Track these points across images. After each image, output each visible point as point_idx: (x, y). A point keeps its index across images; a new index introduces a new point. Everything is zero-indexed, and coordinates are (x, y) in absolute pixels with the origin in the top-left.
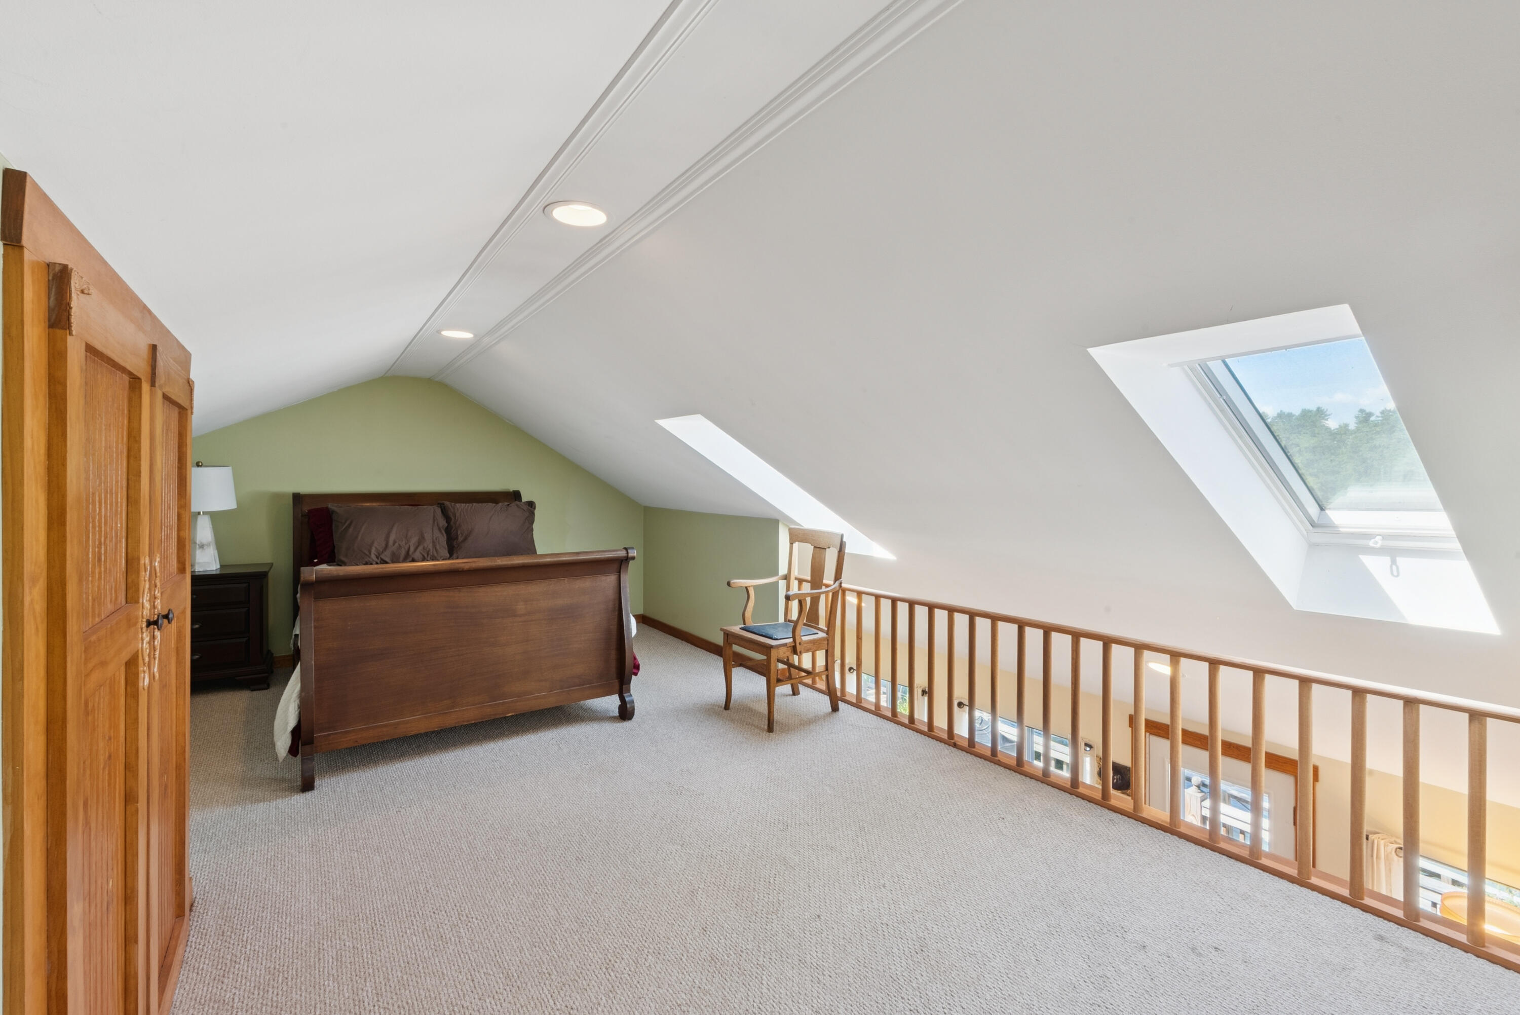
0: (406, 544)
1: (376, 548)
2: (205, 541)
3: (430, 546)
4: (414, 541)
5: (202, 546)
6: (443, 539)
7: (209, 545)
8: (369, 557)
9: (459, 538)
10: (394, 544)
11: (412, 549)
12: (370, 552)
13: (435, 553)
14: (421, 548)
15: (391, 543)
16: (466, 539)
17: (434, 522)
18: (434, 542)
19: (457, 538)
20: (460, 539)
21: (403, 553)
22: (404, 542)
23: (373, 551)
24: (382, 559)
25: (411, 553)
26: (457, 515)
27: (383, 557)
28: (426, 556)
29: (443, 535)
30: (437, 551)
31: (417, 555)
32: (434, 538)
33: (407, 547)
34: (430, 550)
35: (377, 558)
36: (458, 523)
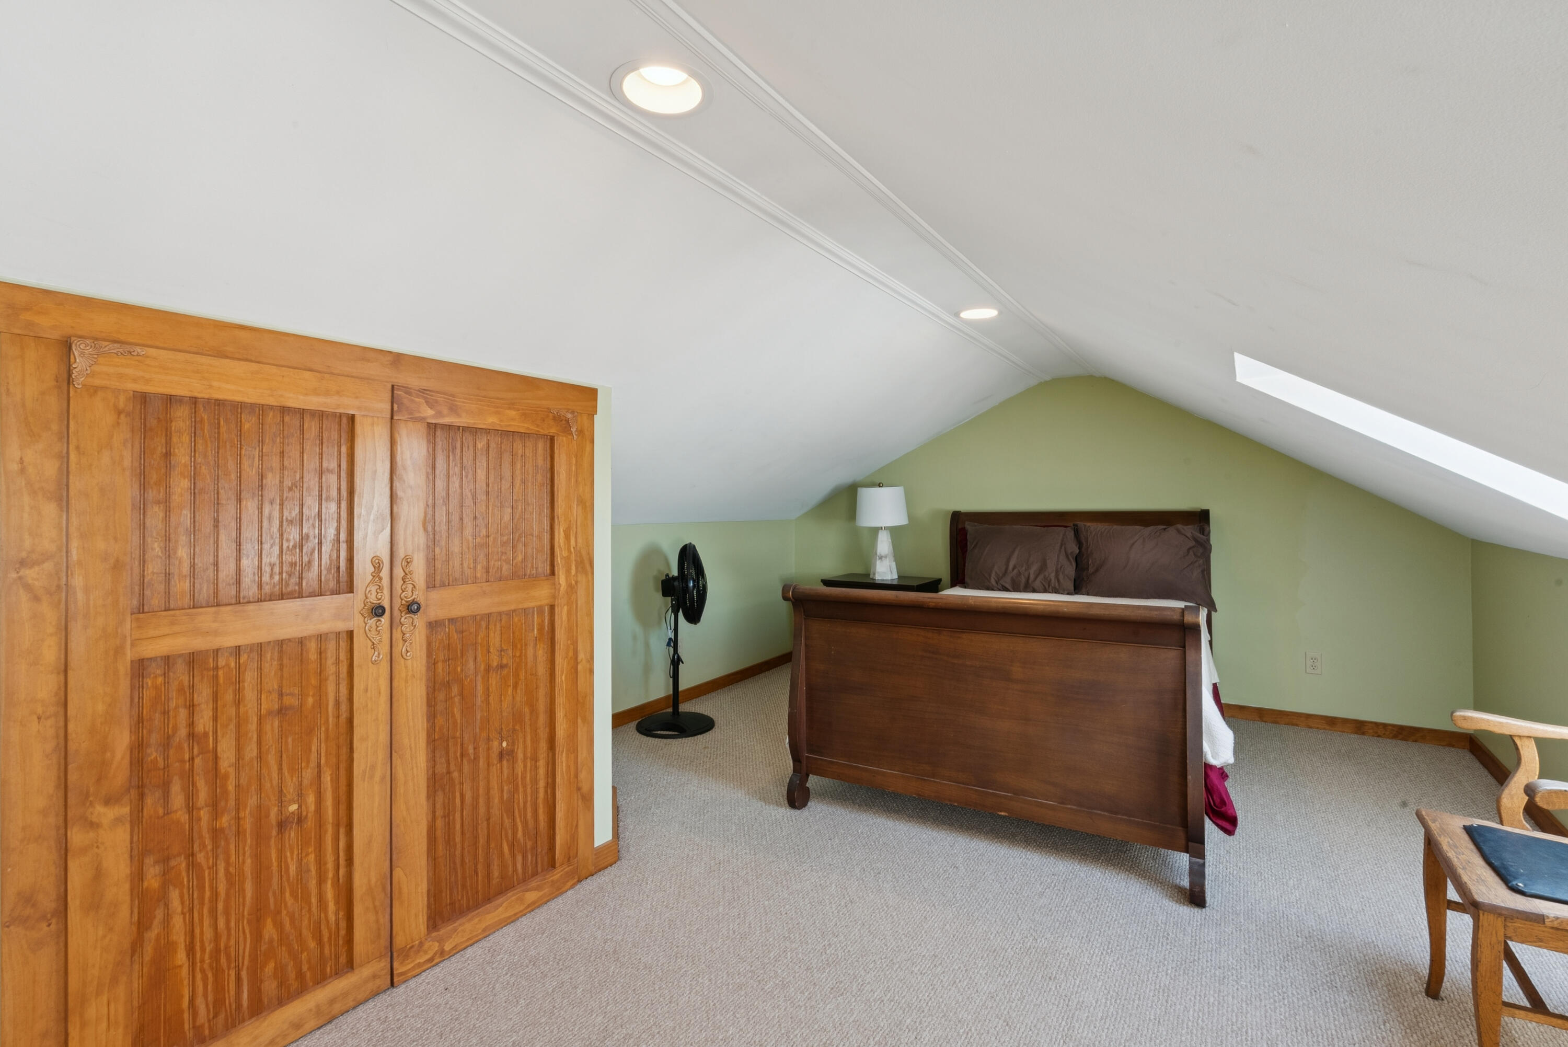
0: (1026, 570)
1: (996, 573)
2: (883, 554)
3: (1053, 576)
4: (1034, 568)
5: (881, 558)
6: (1070, 570)
7: (886, 557)
8: (989, 581)
9: (1090, 567)
10: (1013, 570)
11: (1032, 577)
12: (990, 576)
13: (1057, 584)
14: (1041, 577)
15: (1011, 567)
16: (1097, 570)
17: (1061, 548)
18: (1057, 572)
19: (1088, 569)
20: (1091, 570)
21: (1023, 580)
22: (1024, 568)
23: (993, 575)
24: (1003, 586)
25: (1030, 581)
26: (1090, 539)
27: (1002, 582)
28: (1047, 587)
29: (1071, 564)
30: (1059, 581)
31: (1037, 584)
32: (1059, 566)
33: (1026, 575)
34: (1051, 580)
35: (997, 583)
36: (1089, 550)
